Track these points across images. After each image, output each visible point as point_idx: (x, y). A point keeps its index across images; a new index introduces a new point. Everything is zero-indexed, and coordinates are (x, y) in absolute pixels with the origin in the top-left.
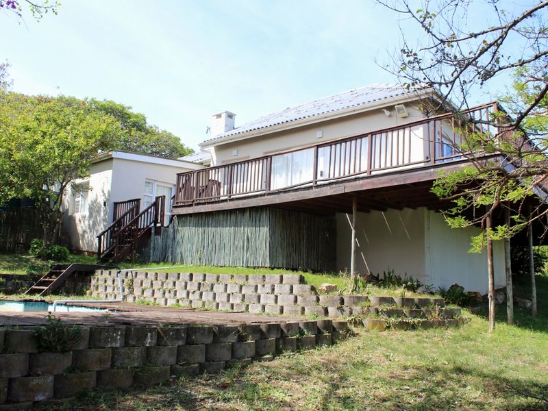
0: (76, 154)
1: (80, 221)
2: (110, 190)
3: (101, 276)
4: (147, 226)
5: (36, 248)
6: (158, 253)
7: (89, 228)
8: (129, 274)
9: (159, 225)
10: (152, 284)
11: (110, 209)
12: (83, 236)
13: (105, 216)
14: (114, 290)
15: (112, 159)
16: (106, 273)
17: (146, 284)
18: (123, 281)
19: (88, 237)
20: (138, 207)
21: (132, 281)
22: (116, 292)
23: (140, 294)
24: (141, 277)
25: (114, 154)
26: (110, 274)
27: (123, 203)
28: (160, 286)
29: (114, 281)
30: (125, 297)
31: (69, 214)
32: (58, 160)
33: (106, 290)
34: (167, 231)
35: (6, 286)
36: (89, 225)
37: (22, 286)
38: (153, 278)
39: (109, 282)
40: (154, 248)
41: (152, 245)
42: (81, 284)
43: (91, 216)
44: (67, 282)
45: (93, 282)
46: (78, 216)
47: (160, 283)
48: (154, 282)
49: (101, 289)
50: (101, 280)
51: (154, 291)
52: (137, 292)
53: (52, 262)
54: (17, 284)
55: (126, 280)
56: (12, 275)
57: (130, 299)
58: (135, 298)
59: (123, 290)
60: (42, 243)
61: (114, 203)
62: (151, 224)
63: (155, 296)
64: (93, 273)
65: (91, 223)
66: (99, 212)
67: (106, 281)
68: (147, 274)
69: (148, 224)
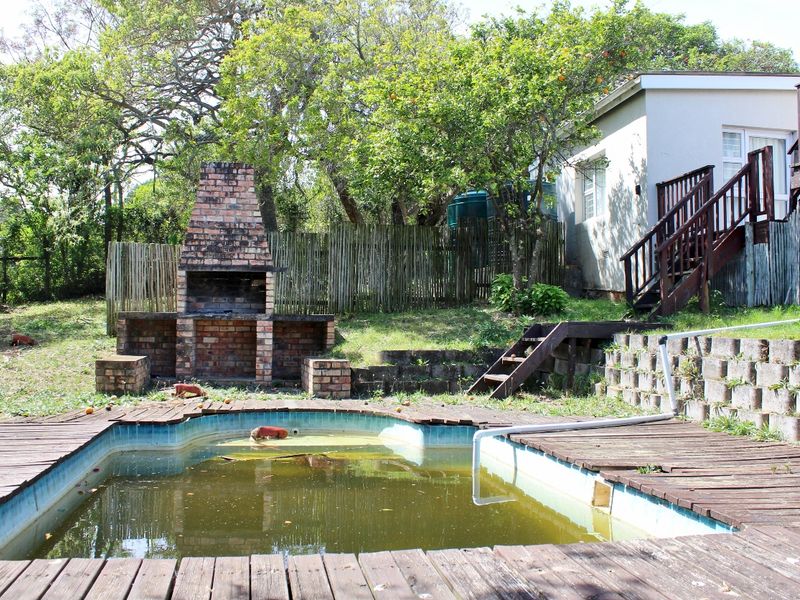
0: (551, 78)
1: (595, 233)
2: (645, 157)
3: (626, 349)
4: (734, 224)
5: (502, 292)
6: (765, 285)
7: (614, 244)
8: (691, 344)
9: (761, 218)
10: (753, 372)
11: (650, 198)
12: (604, 262)
13: (640, 214)
14: (654, 383)
15: (642, 92)
16: (636, 339)
17: (738, 372)
18: (676, 362)
19: (612, 264)
20: (708, 184)
21: (698, 362)
22: (659, 389)
23: (721, 398)
24: (721, 351)
25: (647, 82)
26: (645, 343)
27: (676, 181)
28: (777, 381)
29: (654, 361)
30: (681, 406)
31: (577, 223)
32: (515, 101)
33: (636, 383)
34: (785, 231)
35: (431, 374)
36: (613, 238)
37: (463, 374)
38: (756, 356)
39: (644, 364)
40: (754, 272)
41: (749, 266)
42: (584, 367)
43: (614, 219)
44: (557, 362)
45: (610, 362)
46: (591, 224)
47: (778, 369)
48: (759, 367)
49: (626, 381)
50: (627, 359)
51: (759, 393)
52: (713, 393)
53: (531, 318)
54: (454, 369)
55: (683, 360)
56: (443, 352)
57: (694, 412)
58: (707, 409)
59: (677, 386)
60: (511, 281)
61: (658, 185)
62: (742, 217)
63: (766, 408)
64: (608, 340)
65: (616, 233)
66: (628, 208)
67: (636, 362)
68: (737, 344)
69: (736, 219)
